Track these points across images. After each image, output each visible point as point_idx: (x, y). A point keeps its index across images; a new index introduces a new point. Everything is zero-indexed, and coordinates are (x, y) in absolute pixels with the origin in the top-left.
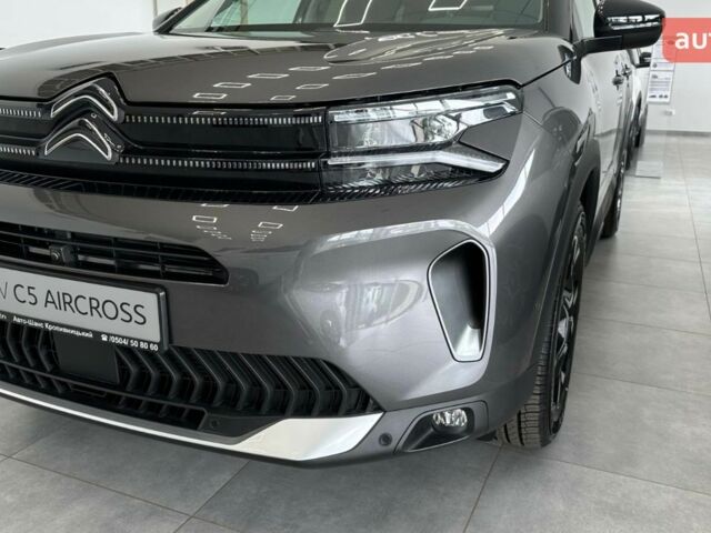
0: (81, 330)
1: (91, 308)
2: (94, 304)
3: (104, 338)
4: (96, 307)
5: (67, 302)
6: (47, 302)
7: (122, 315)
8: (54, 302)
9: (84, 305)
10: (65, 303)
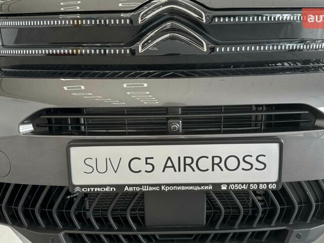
0: (200, 185)
1: (213, 164)
2: (217, 160)
3: (224, 188)
4: (217, 163)
5: (187, 163)
6: (165, 167)
7: (243, 165)
8: (173, 167)
9: (205, 164)
10: (185, 165)
